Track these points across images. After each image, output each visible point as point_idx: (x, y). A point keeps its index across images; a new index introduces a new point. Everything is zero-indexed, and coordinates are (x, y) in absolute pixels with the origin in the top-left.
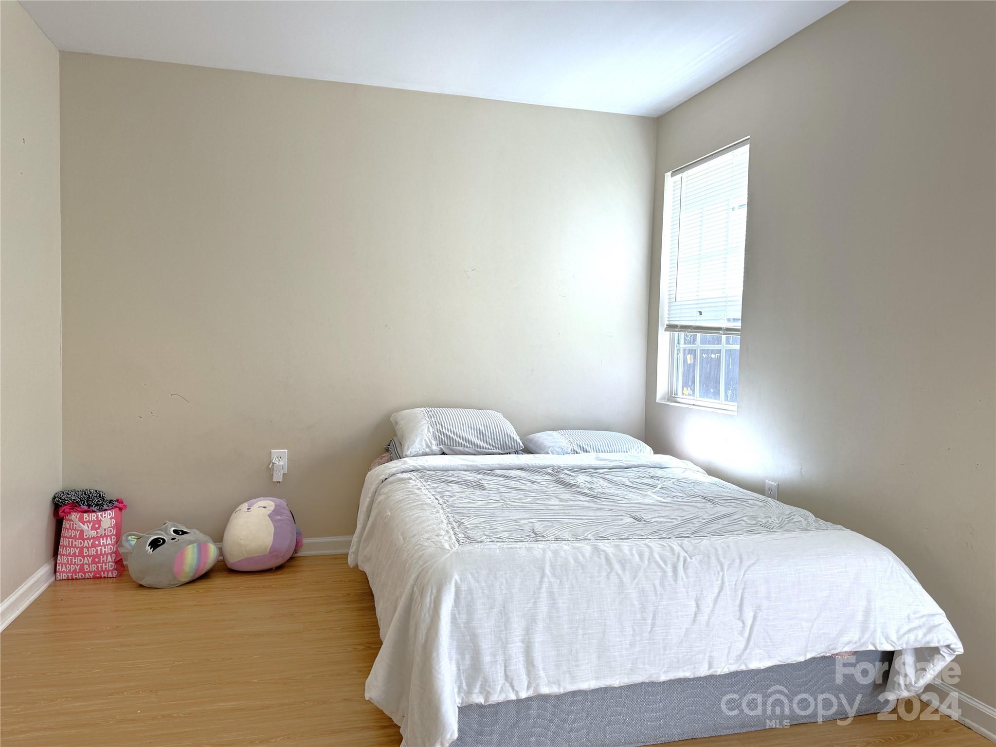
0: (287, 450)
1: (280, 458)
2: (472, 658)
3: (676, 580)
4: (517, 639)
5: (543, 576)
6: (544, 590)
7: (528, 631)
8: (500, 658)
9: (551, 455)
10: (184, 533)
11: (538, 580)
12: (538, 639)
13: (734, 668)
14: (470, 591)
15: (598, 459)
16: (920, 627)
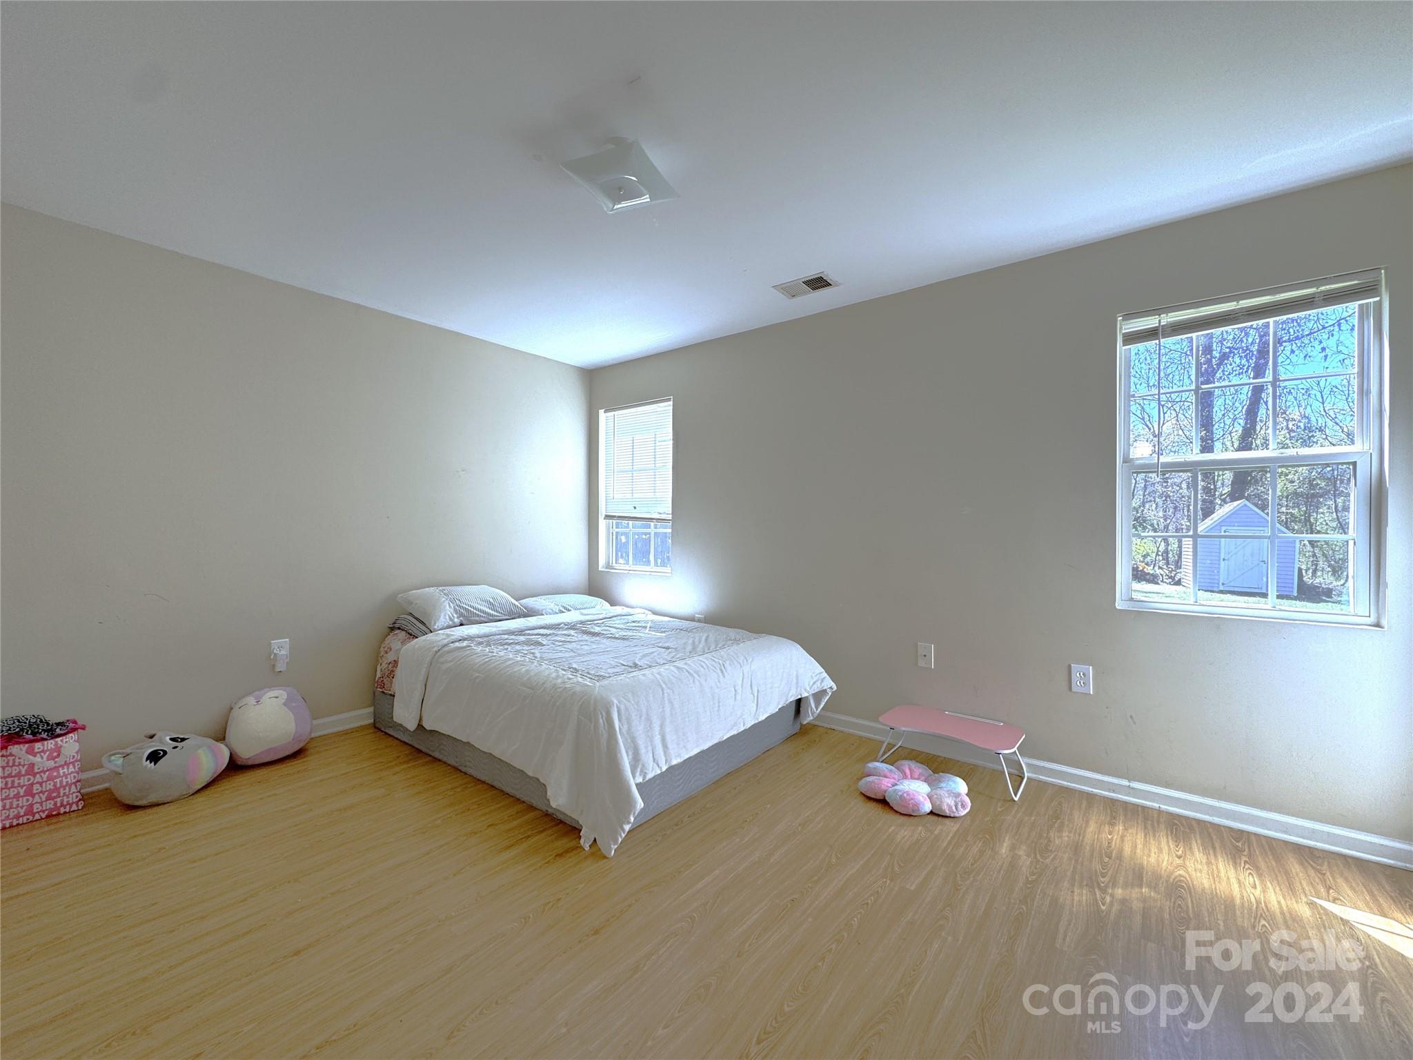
0: (287, 640)
1: (281, 647)
2: (633, 753)
3: (724, 677)
4: (657, 733)
5: (663, 690)
6: (666, 699)
7: (662, 726)
8: (650, 748)
9: (545, 616)
10: (183, 740)
11: (661, 693)
12: (668, 730)
13: (753, 723)
14: (627, 709)
15: (582, 614)
16: (818, 680)
